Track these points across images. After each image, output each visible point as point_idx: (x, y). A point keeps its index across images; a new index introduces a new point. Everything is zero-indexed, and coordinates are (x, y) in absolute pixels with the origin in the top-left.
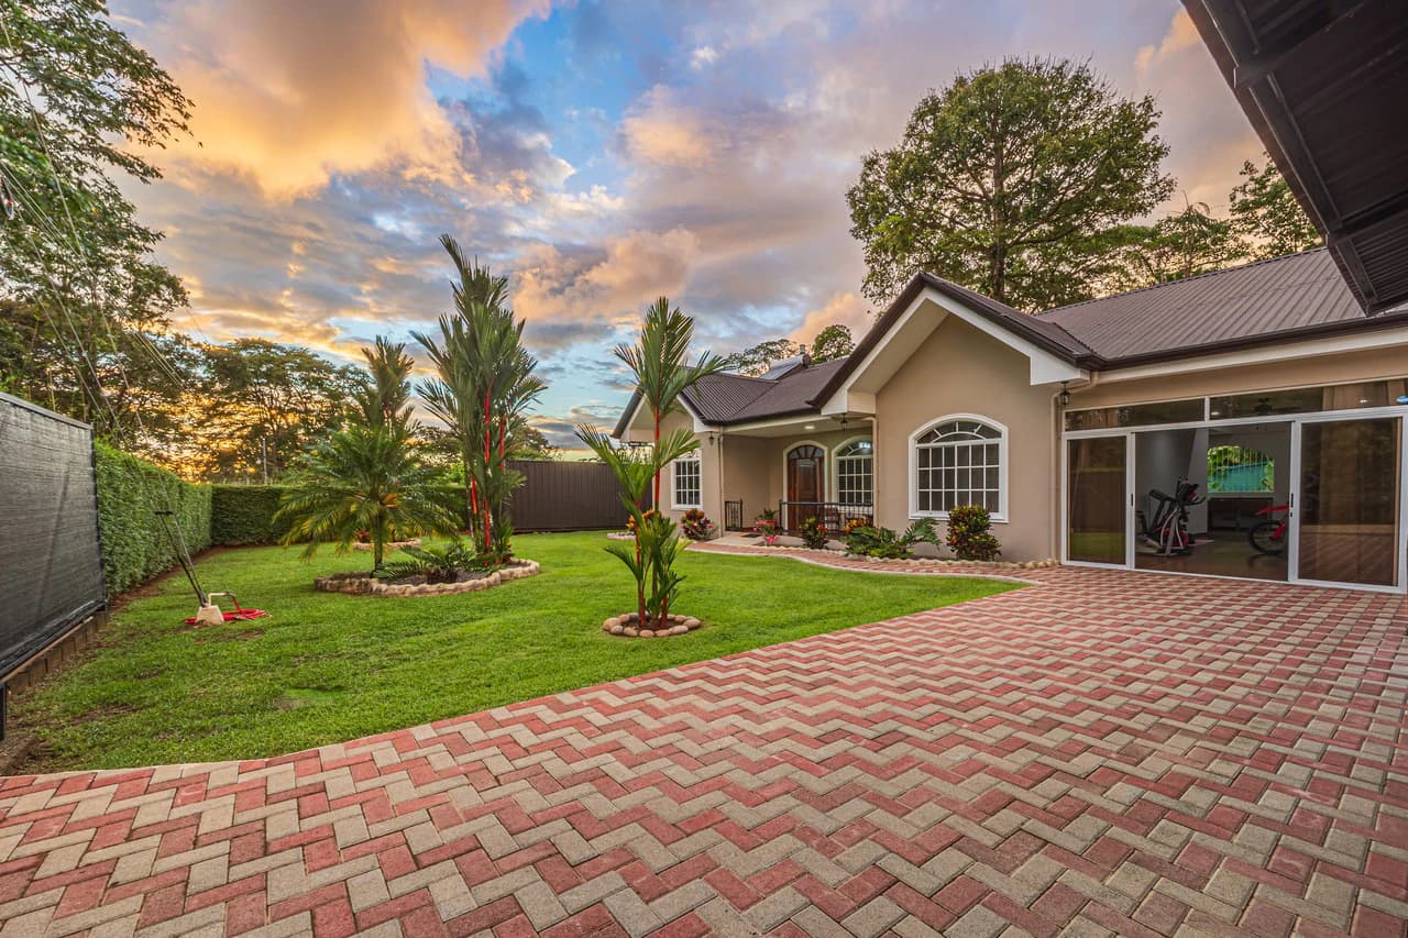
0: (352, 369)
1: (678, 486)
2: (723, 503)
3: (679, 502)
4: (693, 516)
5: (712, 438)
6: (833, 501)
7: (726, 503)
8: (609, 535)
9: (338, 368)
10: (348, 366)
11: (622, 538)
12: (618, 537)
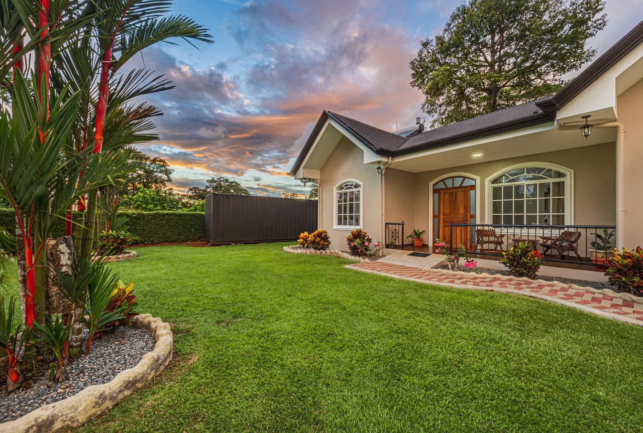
0: (158, 159)
1: (340, 211)
2: (384, 225)
3: (340, 223)
4: (358, 235)
5: (379, 168)
6: (486, 223)
7: (386, 224)
8: (286, 248)
9: (152, 159)
10: (157, 158)
11: (296, 251)
12: (292, 251)
